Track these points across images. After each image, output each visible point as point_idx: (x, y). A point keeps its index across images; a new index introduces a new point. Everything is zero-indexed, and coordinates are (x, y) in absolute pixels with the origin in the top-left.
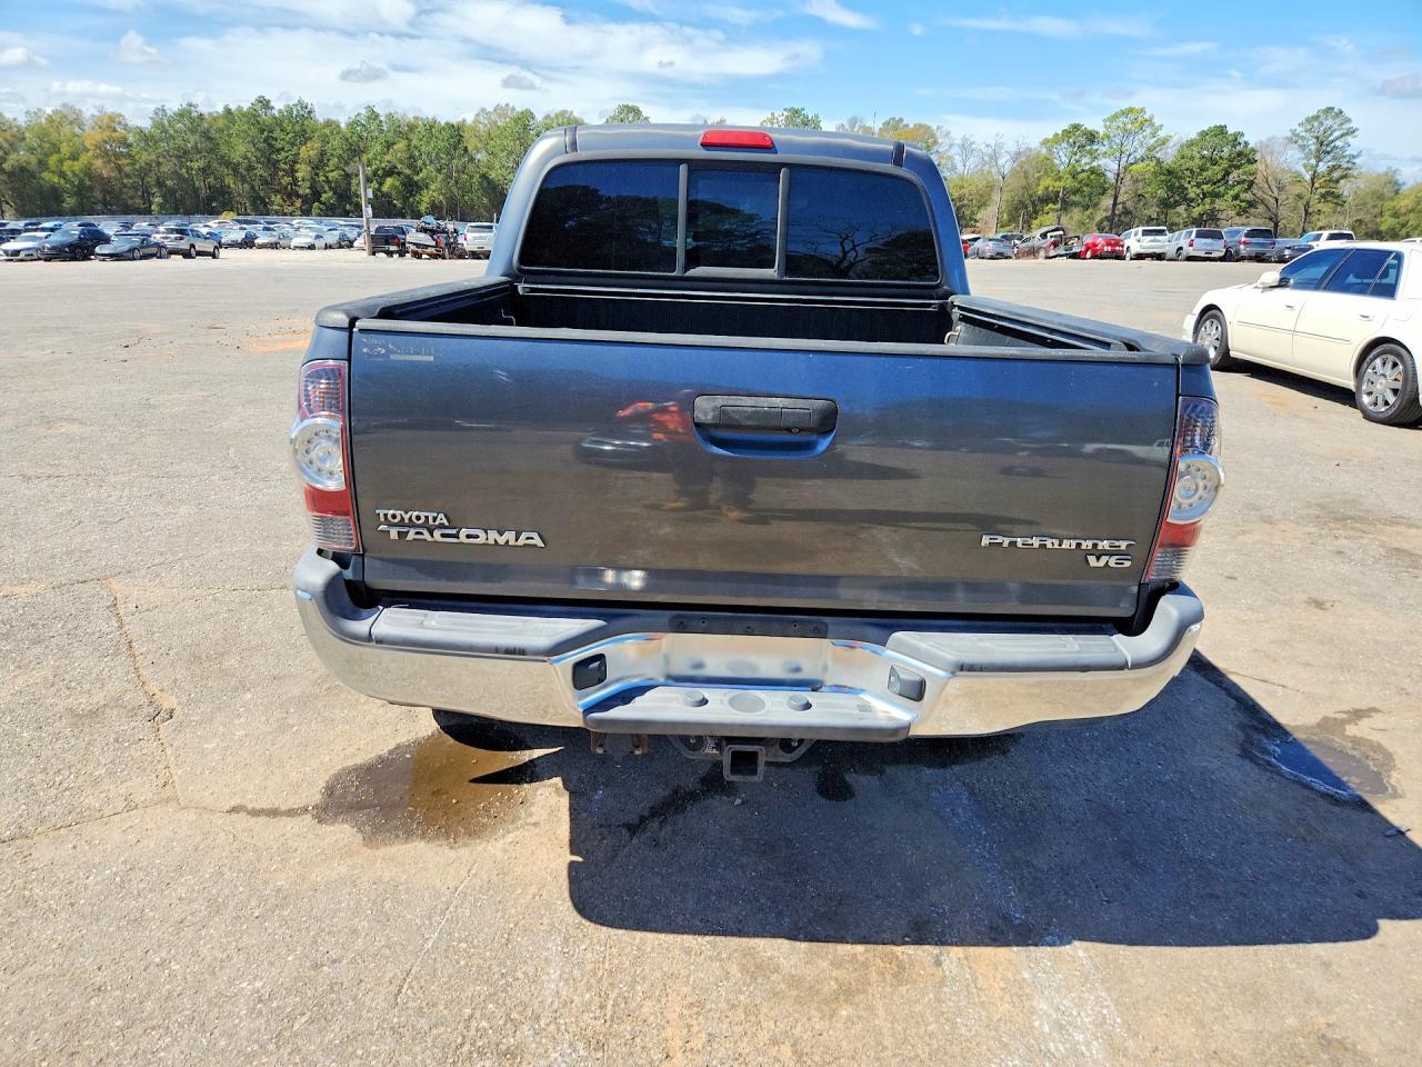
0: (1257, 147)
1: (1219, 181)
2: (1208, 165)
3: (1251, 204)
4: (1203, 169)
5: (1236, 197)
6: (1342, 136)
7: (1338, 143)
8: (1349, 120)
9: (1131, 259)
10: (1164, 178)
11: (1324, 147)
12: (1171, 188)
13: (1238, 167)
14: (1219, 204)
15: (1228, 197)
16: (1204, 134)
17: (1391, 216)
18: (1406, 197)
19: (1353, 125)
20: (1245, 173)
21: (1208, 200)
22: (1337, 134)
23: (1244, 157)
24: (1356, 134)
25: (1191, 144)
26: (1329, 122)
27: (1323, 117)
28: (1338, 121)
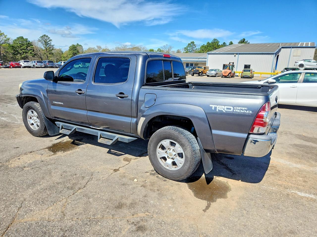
0: (32, 42)
1: (26, 49)
2: (22, 45)
3: (35, 55)
4: (21, 46)
5: (31, 53)
6: (49, 41)
7: (49, 42)
8: (49, 38)
9: (23, 68)
10: (11, 48)
11: (46, 43)
12: (14, 50)
13: (29, 46)
14: (28, 54)
15: (29, 53)
16: (18, 38)
17: (63, 58)
18: (65, 54)
19: (51, 39)
20: (31, 48)
21: (24, 53)
22: (48, 40)
23: (29, 44)
24: (52, 41)
25: (15, 40)
26: (46, 38)
27: (44, 37)
28: (47, 38)
